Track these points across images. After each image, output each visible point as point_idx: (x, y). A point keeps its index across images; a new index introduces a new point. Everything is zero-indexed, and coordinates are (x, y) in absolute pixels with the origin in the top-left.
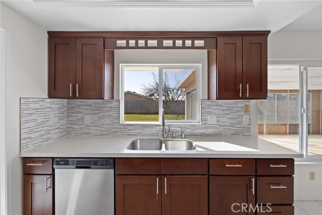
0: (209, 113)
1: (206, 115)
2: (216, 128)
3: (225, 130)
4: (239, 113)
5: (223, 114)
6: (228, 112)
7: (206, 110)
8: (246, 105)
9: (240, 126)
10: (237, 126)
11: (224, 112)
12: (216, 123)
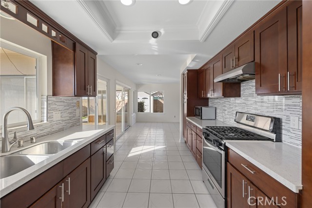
0: (54, 109)
1: (51, 112)
2: (60, 123)
3: (66, 124)
4: (74, 109)
5: (65, 110)
6: (68, 108)
7: (52, 106)
8: (78, 101)
9: (75, 118)
10: (73, 119)
11: (65, 108)
12: (60, 119)
